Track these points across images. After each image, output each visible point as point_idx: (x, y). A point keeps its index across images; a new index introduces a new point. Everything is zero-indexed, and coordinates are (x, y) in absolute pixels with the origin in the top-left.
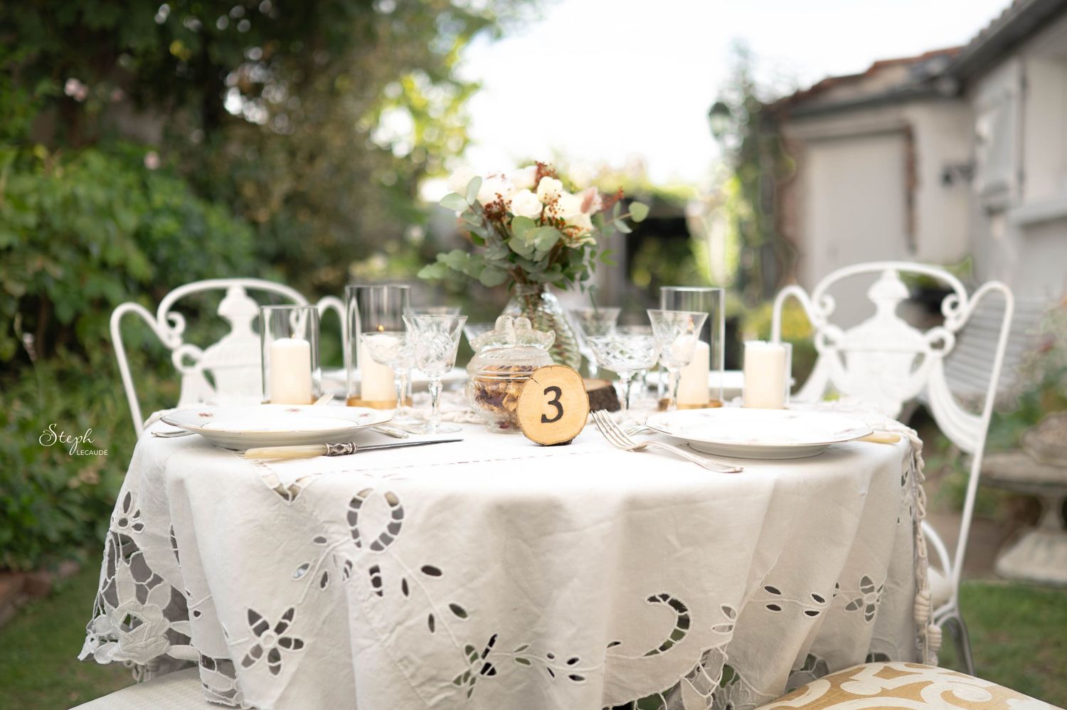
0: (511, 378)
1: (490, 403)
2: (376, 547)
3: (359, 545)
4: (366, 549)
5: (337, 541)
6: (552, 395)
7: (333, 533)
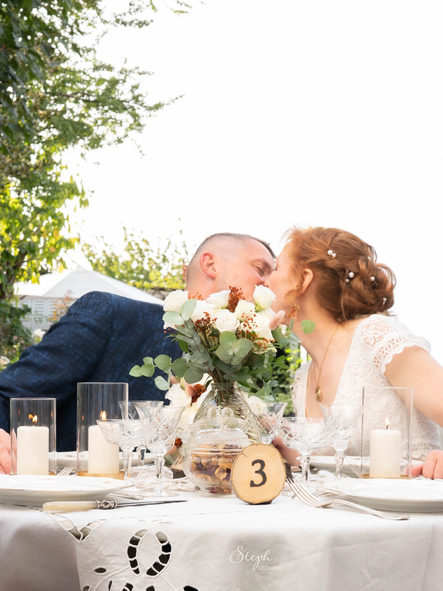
0: (221, 454)
1: (206, 474)
2: (151, 572)
3: (137, 571)
4: (143, 574)
5: (116, 570)
6: (258, 466)
7: (113, 564)
